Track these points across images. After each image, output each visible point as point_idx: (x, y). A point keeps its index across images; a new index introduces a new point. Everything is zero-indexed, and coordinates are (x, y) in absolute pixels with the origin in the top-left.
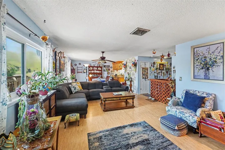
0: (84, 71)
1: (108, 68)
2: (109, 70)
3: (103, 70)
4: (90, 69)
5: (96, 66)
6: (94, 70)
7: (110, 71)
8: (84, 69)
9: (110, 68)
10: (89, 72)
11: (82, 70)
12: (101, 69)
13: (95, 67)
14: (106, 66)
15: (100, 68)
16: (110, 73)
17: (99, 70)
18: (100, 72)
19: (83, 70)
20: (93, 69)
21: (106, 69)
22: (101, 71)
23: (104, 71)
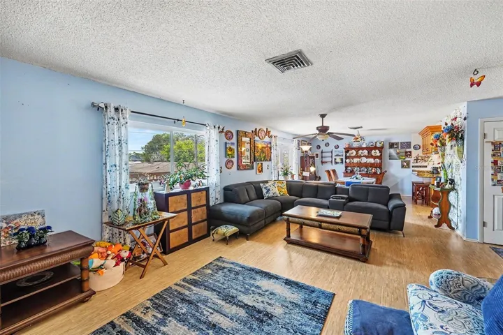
0: (335, 159)
1: (403, 150)
2: (408, 154)
3: (386, 156)
4: (348, 154)
5: (364, 146)
6: (360, 157)
7: (412, 160)
8: (337, 155)
9: (412, 149)
10: (348, 161)
11: (332, 157)
12: (378, 154)
13: (363, 149)
14: (397, 144)
15: (377, 151)
16: (412, 164)
17: (375, 158)
18: (378, 161)
19: (334, 157)
20: (357, 153)
21: (398, 154)
22: (380, 157)
23: (391, 157)
